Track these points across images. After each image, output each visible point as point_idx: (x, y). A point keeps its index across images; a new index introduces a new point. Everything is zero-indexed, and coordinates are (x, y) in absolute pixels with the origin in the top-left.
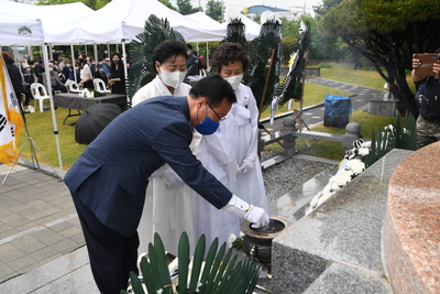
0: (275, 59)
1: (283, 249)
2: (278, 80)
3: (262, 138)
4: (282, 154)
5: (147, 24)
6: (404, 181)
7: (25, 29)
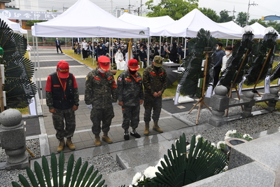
2: (272, 67)
3: (255, 98)
4: (266, 109)
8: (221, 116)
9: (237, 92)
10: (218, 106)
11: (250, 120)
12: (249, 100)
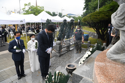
0: (73, 27)
1: (74, 74)
4: (74, 47)
5: (47, 21)
6: (98, 61)
7: (22, 21)
8: (59, 53)
9: (64, 42)
10: (58, 49)
11: (70, 52)
12: (69, 45)
